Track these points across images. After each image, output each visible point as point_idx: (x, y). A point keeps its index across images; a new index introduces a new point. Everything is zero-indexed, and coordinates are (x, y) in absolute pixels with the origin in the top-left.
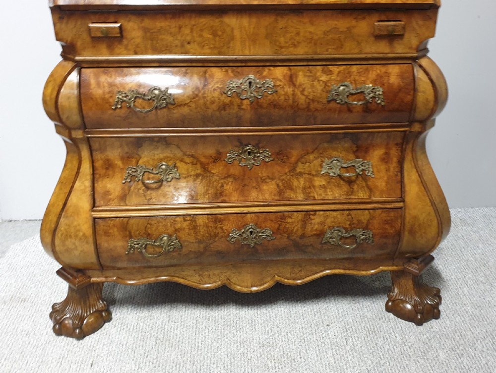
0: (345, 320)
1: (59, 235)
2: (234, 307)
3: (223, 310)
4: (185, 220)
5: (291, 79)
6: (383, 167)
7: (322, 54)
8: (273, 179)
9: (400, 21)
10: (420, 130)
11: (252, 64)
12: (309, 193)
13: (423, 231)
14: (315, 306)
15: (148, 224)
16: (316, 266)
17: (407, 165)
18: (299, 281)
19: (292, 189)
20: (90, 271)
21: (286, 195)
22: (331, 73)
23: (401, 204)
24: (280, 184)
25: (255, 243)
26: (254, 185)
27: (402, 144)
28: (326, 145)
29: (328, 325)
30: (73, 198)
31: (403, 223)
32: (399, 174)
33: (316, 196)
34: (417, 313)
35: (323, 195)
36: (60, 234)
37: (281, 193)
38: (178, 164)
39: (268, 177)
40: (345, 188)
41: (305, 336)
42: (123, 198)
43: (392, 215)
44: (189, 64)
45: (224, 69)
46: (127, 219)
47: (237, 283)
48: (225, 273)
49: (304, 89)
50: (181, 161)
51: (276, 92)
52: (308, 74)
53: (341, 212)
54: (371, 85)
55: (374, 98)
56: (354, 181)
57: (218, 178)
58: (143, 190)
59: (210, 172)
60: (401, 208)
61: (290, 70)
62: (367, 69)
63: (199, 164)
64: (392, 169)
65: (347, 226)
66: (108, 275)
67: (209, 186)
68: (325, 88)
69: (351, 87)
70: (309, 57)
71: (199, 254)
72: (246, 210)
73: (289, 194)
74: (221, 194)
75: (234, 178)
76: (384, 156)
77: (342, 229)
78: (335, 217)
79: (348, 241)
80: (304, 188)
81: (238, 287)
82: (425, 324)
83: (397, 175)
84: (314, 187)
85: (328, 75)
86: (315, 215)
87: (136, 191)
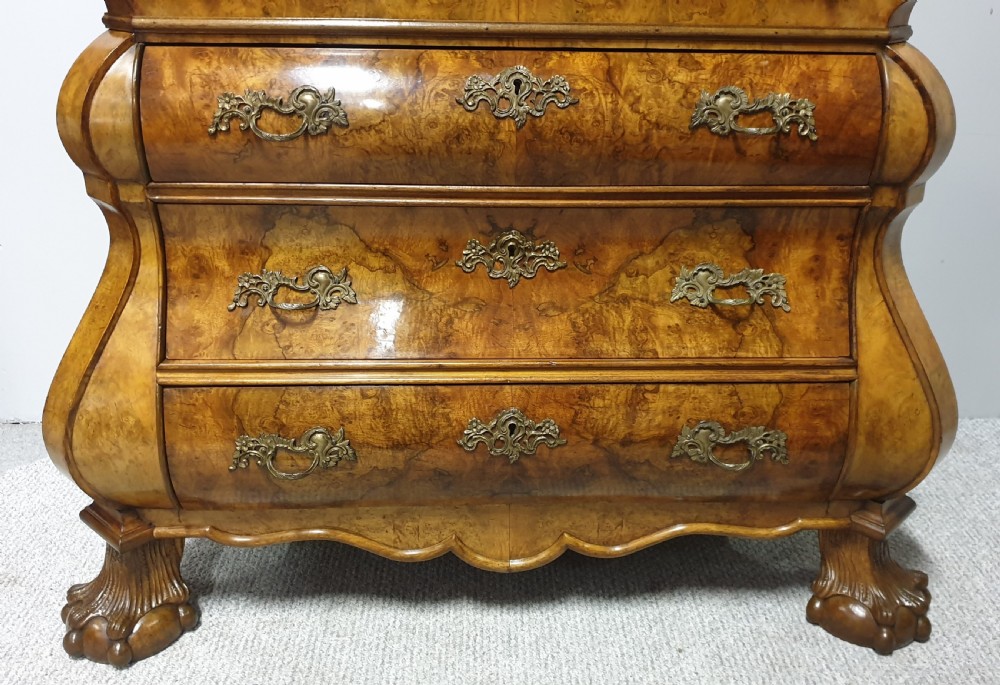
0: (718, 640)
1: (81, 420)
2: (471, 607)
3: (446, 612)
4: (364, 396)
5: (610, 76)
6: (809, 289)
7: (679, 25)
8: (562, 310)
10: (892, 204)
11: (522, 44)
12: (645, 342)
13: (898, 434)
14: (649, 609)
15: (281, 402)
16: (656, 514)
17: (864, 287)
18: (617, 549)
19: (605, 333)
20: (154, 512)
21: (592, 345)
22: (697, 66)
23: (849, 373)
24: (580, 321)
25: (521, 453)
26: (521, 321)
27: (854, 236)
28: (682, 233)
29: (680, 651)
30: (118, 342)
31: (854, 415)
32: (846, 305)
33: (659, 350)
34: (880, 624)
35: (676, 348)
36: (83, 422)
37: (580, 340)
38: (354, 271)
39: (553, 305)
40: (726, 333)
41: (630, 672)
42: (229, 342)
43: (831, 397)
44: (384, 42)
45: (460, 53)
46: (234, 390)
47: (478, 548)
48: (452, 524)
49: (638, 99)
50: (359, 264)
51: (574, 104)
52: (647, 68)
53: (715, 386)
54: (787, 95)
55: (793, 122)
56: (746, 319)
57: (440, 304)
58: (274, 327)
59: (424, 290)
60: (850, 381)
61: (607, 58)
62: (778, 62)
63: (399, 271)
64: (828, 294)
65: (730, 420)
66: (192, 522)
67: (421, 322)
68: (684, 97)
69: (745, 97)
70: (651, 30)
71: (395, 477)
72: (501, 376)
73: (599, 343)
74: (447, 340)
75: (477, 305)
76: (813, 265)
77: (716, 426)
78: (702, 399)
79: (731, 454)
80: (633, 332)
81: (480, 558)
82: (897, 652)
83: (840, 308)
84: (655, 328)
85: (691, 71)
86: (656, 391)
87: (258, 329)
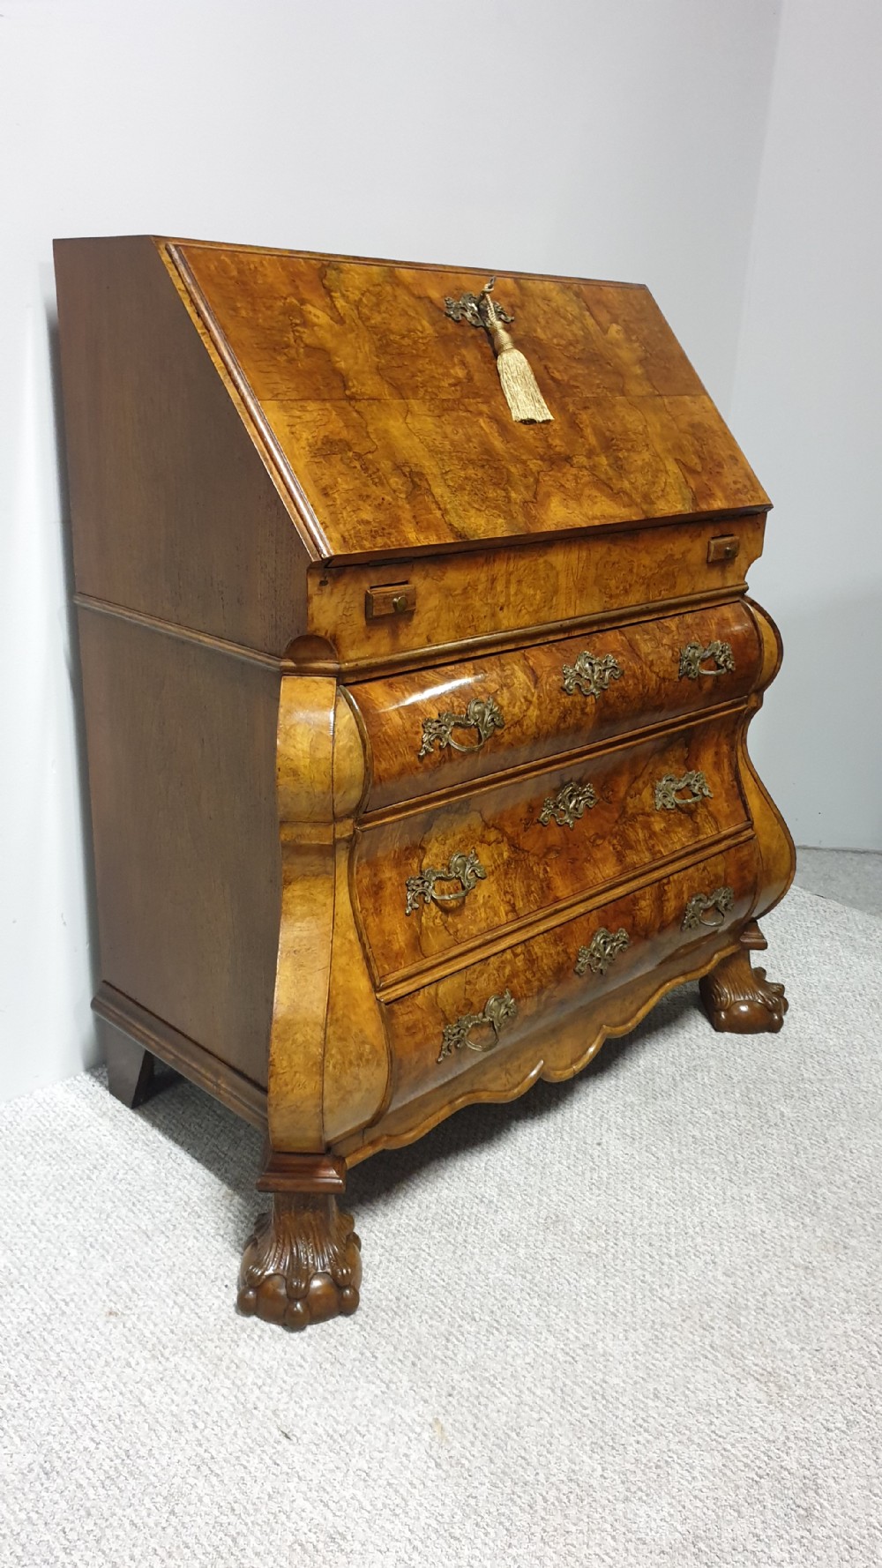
4: (516, 955)
5: (632, 648)
6: (718, 778)
7: (655, 601)
8: (604, 837)
9: (732, 535)
10: (755, 705)
12: (653, 846)
15: (467, 983)
16: (650, 984)
18: (630, 1023)
19: (631, 848)
21: (628, 859)
22: (668, 630)
23: (749, 833)
24: (616, 843)
25: (609, 964)
26: (585, 855)
27: (732, 735)
28: (657, 756)
32: (735, 783)
33: (662, 850)
35: (669, 846)
37: (620, 858)
38: (478, 849)
39: (598, 835)
40: (689, 824)
42: (416, 945)
43: (748, 852)
44: (500, 649)
45: (545, 648)
46: (434, 986)
47: (558, 1064)
48: (540, 1051)
49: (651, 663)
50: (482, 842)
51: (622, 674)
52: (648, 637)
53: (696, 867)
54: (717, 642)
55: (725, 661)
56: (695, 811)
57: (535, 858)
58: (441, 918)
59: (523, 851)
60: (751, 838)
61: (622, 634)
62: (705, 617)
63: (505, 839)
64: (726, 778)
65: (707, 889)
66: (372, 1137)
67: (529, 878)
68: (672, 655)
69: (700, 648)
70: (643, 607)
73: (632, 857)
74: (548, 887)
75: (558, 852)
76: (715, 761)
77: (702, 897)
78: (691, 879)
80: (645, 841)
81: (558, 1073)
82: (782, 1027)
83: (733, 786)
84: (655, 834)
85: (668, 634)
86: (669, 883)
87: (431, 924)
